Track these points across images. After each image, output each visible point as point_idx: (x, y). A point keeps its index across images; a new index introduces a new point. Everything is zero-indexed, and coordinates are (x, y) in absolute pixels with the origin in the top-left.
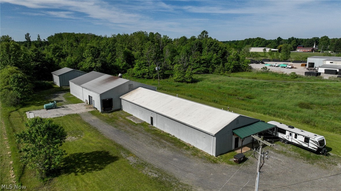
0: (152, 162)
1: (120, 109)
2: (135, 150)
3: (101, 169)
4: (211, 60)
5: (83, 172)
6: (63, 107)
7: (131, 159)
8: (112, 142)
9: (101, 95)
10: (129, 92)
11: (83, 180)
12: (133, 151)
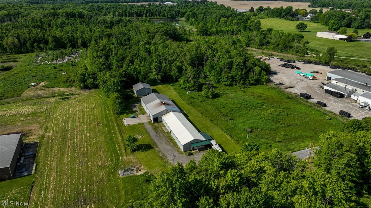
0: (163, 151)
1: (161, 122)
2: (160, 146)
3: (147, 151)
4: (236, 76)
5: (142, 151)
6: (138, 117)
7: (157, 149)
8: (153, 140)
9: (153, 116)
10: (166, 114)
11: (141, 154)
12: (159, 146)
